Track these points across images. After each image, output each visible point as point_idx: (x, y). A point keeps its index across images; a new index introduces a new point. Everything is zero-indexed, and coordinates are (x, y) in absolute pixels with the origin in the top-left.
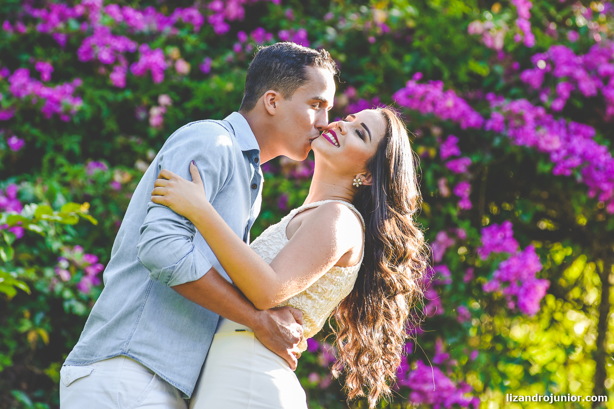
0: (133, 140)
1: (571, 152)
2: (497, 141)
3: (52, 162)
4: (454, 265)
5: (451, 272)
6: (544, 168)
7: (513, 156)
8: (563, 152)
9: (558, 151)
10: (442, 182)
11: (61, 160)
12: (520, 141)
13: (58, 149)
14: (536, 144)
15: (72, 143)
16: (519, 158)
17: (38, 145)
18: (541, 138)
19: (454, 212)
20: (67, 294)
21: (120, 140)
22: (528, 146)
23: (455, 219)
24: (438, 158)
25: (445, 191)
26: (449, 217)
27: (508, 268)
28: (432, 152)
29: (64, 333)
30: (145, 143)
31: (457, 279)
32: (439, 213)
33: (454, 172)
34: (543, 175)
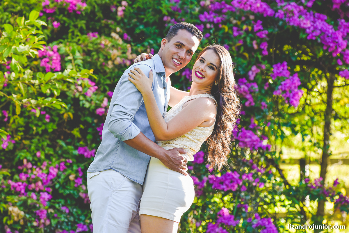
0: (110, 22)
1: (316, 28)
2: (281, 23)
3: (73, 32)
4: (259, 82)
5: (258, 85)
6: (303, 36)
7: (288, 29)
8: (312, 28)
9: (309, 28)
10: (254, 42)
11: (77, 33)
12: (292, 24)
13: (76, 26)
14: (299, 24)
15: (82, 24)
16: (291, 30)
17: (66, 25)
18: (301, 22)
19: (260, 57)
20: (81, 98)
21: (103, 22)
22: (295, 25)
23: (260, 60)
24: (252, 31)
25: (256, 47)
26: (257, 58)
27: (285, 84)
28: (250, 28)
29: (79, 113)
30: (115, 24)
31: (261, 88)
32: (253, 57)
33: (260, 37)
34: (302, 39)
